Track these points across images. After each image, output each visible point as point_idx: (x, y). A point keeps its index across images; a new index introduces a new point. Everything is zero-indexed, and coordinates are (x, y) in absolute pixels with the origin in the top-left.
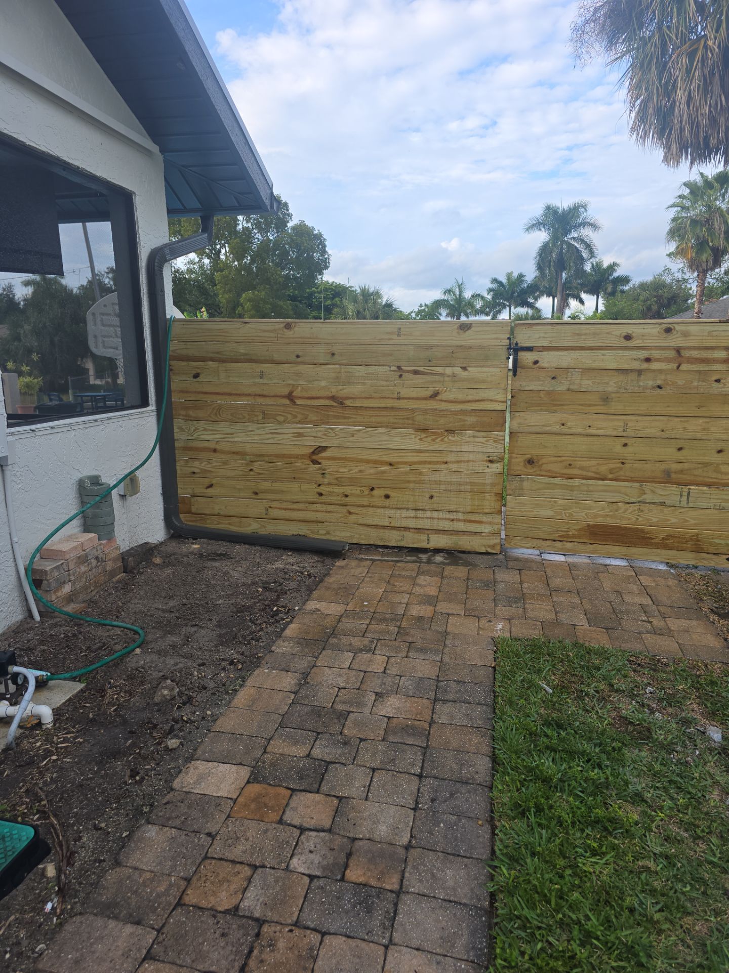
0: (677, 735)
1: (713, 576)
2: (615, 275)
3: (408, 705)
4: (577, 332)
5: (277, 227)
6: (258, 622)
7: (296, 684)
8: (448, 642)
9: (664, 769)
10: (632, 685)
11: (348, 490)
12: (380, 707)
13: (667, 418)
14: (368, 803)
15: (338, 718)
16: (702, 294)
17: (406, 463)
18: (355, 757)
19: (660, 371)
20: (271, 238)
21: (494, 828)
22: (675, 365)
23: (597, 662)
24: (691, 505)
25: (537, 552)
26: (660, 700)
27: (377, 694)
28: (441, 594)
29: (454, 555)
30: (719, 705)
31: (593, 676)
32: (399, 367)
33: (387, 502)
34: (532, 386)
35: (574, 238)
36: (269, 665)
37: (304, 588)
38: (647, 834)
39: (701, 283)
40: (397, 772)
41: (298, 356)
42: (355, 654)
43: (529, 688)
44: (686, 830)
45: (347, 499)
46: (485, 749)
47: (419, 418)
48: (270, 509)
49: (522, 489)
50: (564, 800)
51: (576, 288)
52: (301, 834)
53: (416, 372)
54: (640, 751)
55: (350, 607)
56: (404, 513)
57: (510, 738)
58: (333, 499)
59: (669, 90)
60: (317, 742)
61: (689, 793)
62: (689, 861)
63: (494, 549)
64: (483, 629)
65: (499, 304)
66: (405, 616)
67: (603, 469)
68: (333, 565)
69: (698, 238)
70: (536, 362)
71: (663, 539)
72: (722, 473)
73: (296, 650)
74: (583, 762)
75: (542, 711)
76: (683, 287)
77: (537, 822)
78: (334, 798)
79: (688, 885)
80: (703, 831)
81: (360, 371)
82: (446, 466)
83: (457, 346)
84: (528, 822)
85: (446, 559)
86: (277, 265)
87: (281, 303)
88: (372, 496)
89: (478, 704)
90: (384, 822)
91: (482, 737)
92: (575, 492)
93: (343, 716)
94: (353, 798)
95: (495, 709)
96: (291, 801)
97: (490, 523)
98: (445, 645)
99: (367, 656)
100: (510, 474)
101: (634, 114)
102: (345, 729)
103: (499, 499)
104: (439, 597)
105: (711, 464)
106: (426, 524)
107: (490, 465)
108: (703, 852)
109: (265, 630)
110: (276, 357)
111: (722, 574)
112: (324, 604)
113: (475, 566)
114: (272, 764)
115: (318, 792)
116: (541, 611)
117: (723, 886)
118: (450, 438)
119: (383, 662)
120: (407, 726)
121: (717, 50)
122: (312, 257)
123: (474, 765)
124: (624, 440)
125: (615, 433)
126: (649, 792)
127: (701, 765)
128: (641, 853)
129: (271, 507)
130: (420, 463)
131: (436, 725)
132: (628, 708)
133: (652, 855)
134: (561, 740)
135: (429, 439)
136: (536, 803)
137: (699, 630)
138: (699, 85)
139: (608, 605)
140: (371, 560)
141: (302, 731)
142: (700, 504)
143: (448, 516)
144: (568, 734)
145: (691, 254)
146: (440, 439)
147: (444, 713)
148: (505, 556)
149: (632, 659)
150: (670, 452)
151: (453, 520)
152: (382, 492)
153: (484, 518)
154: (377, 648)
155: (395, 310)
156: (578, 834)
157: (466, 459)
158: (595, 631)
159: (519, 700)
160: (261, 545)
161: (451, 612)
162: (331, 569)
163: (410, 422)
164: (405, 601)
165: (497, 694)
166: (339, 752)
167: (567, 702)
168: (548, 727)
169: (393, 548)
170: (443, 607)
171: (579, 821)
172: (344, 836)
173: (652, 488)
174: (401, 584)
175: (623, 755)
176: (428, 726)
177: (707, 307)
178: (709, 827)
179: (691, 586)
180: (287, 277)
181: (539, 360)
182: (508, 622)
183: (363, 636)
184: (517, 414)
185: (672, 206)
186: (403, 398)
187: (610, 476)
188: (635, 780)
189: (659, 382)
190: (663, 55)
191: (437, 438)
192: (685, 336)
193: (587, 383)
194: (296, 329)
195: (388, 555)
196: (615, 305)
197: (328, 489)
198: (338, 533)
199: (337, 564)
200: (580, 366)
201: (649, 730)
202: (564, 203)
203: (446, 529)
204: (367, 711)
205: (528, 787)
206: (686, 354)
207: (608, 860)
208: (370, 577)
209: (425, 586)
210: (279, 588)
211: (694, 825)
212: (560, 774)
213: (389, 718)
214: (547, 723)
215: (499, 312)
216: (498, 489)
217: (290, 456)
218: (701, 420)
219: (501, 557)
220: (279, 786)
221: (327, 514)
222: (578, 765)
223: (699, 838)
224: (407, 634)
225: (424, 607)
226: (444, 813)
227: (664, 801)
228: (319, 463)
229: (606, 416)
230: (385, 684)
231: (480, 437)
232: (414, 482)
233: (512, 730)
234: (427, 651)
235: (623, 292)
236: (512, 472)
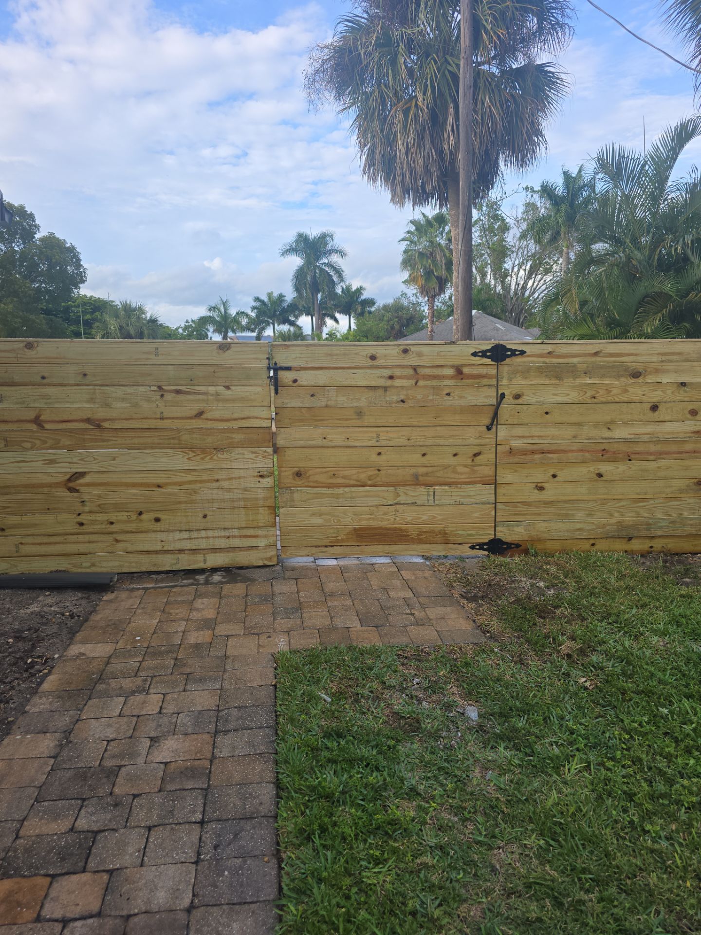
0: (442, 721)
1: (460, 563)
2: (363, 297)
3: (187, 744)
4: (329, 352)
5: (22, 238)
6: (8, 680)
7: (56, 746)
8: (227, 667)
9: (434, 756)
10: (401, 679)
11: (113, 517)
12: (156, 753)
13: (411, 428)
14: (144, 869)
15: (108, 777)
16: (433, 316)
17: (175, 484)
18: (128, 819)
19: (402, 387)
20: (16, 249)
21: (280, 860)
22: (414, 382)
23: (370, 662)
24: (437, 502)
25: (311, 559)
26: (426, 689)
27: (152, 739)
28: (219, 615)
29: (232, 573)
30: (474, 684)
31: (367, 677)
32: (160, 387)
33: (158, 526)
34: (294, 404)
35: (324, 263)
36: (22, 730)
37: (65, 631)
38: (423, 828)
39: (431, 308)
40: (176, 824)
41: (43, 378)
42: (127, 697)
43: (309, 701)
44: (456, 815)
45: (113, 526)
46: (269, 776)
47: (185, 437)
48: (20, 546)
49: (293, 501)
50: (346, 812)
51: (331, 308)
52: (64, 928)
53: (178, 392)
54: (412, 743)
55: (121, 645)
56: (178, 535)
57: (293, 759)
58: (97, 528)
59: (390, 141)
60: (83, 811)
61: (456, 776)
62: (460, 845)
63: (271, 561)
64: (262, 646)
65: (263, 322)
66: (182, 646)
67: (363, 476)
68: (100, 600)
69: (425, 268)
70: (295, 381)
71: (418, 535)
72: (458, 473)
73: (57, 705)
74: (362, 768)
75: (323, 723)
76: (418, 309)
77: (322, 844)
78: (104, 874)
79: (461, 871)
80: (470, 812)
81: (119, 392)
82: (217, 484)
83: (218, 366)
84: (314, 846)
85: (224, 577)
86: (25, 277)
87: (33, 317)
88: (141, 521)
89: (260, 728)
90: (162, 887)
91: (265, 763)
92: (341, 500)
93: (113, 774)
94: (126, 868)
95: (277, 730)
96: (50, 891)
97: (266, 536)
98: (225, 671)
99: (140, 698)
100: (280, 486)
101: (364, 158)
102: (115, 787)
103: (273, 512)
104: (218, 619)
105: (449, 466)
106: (202, 544)
107: (261, 480)
108: (472, 833)
109: (17, 688)
110: (17, 379)
111: (467, 560)
112: (90, 646)
113: (253, 580)
114: (28, 851)
115: (84, 871)
116: (317, 618)
117: (490, 863)
118: (219, 456)
119: (158, 702)
120: (187, 768)
121: (426, 110)
122: (66, 270)
123: (258, 797)
124: (378, 450)
125: (370, 443)
126: (422, 784)
127: (463, 746)
128: (419, 850)
129: (22, 544)
130: (190, 482)
131: (217, 761)
132: (399, 702)
133: (428, 848)
134: (342, 749)
135: (198, 458)
136: (320, 825)
137: (453, 616)
138: (414, 139)
139: (377, 603)
140: (143, 588)
141: (64, 802)
142: (444, 502)
143: (223, 533)
144: (347, 742)
145: (422, 281)
146: (208, 458)
147: (226, 745)
148: (282, 566)
149: (399, 653)
150: (415, 458)
151: (228, 537)
152: (153, 515)
153: (259, 532)
154: (151, 687)
155: (161, 325)
156: (362, 846)
157: (237, 476)
158: (367, 631)
159: (300, 715)
160: (12, 588)
161: (230, 633)
162: (97, 605)
163: (176, 441)
164: (182, 629)
165: (279, 713)
166: (109, 816)
167: (345, 708)
168: (328, 738)
169: (168, 572)
170: (222, 629)
171: (362, 832)
172: (116, 917)
173: (405, 491)
174: (177, 611)
175: (398, 752)
176: (209, 763)
177: (438, 327)
178: (474, 807)
179: (443, 575)
180: (38, 290)
181: (298, 378)
182: (287, 634)
183: (135, 676)
184: (282, 430)
185: (403, 240)
186: (167, 418)
187: (369, 483)
188: (410, 774)
189: (402, 397)
190: (384, 110)
191: (206, 457)
192: (419, 356)
193: (342, 399)
194: (38, 348)
195: (162, 581)
196: (365, 324)
197: (89, 518)
198: (104, 564)
199: (105, 598)
200: (335, 384)
201: (418, 721)
202: (313, 232)
203: (222, 547)
204: (140, 760)
205: (312, 808)
206: (422, 371)
207: (390, 866)
208: (143, 608)
209: (203, 609)
210: (34, 636)
211: (462, 808)
212: (342, 786)
213: (166, 764)
214: (327, 735)
215: (264, 329)
216: (270, 502)
217: (42, 486)
218: (438, 428)
219: (278, 568)
220: (36, 875)
221: (91, 545)
222: (358, 773)
223: (467, 819)
224: (185, 665)
225: (202, 633)
226: (228, 859)
227: (435, 789)
228: (78, 491)
229: (361, 429)
230: (161, 726)
231: (249, 453)
232: (186, 502)
233: (294, 749)
234: (205, 680)
235: (370, 313)
236: (283, 485)
